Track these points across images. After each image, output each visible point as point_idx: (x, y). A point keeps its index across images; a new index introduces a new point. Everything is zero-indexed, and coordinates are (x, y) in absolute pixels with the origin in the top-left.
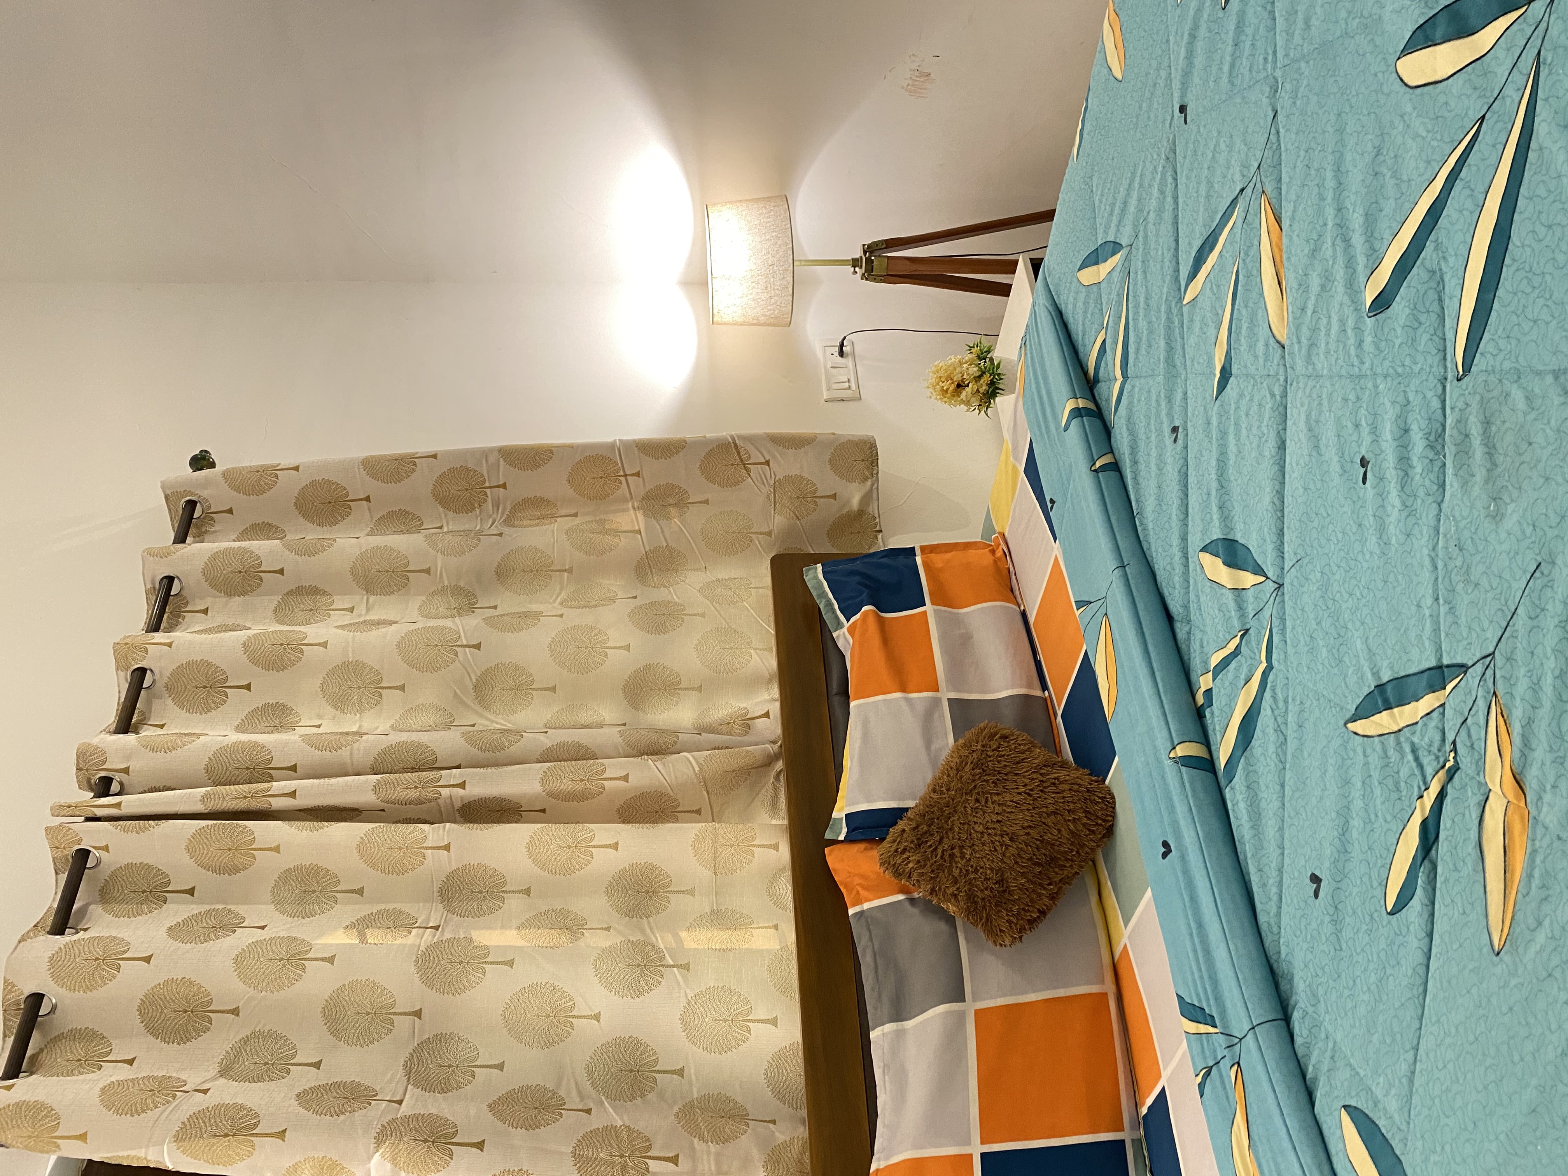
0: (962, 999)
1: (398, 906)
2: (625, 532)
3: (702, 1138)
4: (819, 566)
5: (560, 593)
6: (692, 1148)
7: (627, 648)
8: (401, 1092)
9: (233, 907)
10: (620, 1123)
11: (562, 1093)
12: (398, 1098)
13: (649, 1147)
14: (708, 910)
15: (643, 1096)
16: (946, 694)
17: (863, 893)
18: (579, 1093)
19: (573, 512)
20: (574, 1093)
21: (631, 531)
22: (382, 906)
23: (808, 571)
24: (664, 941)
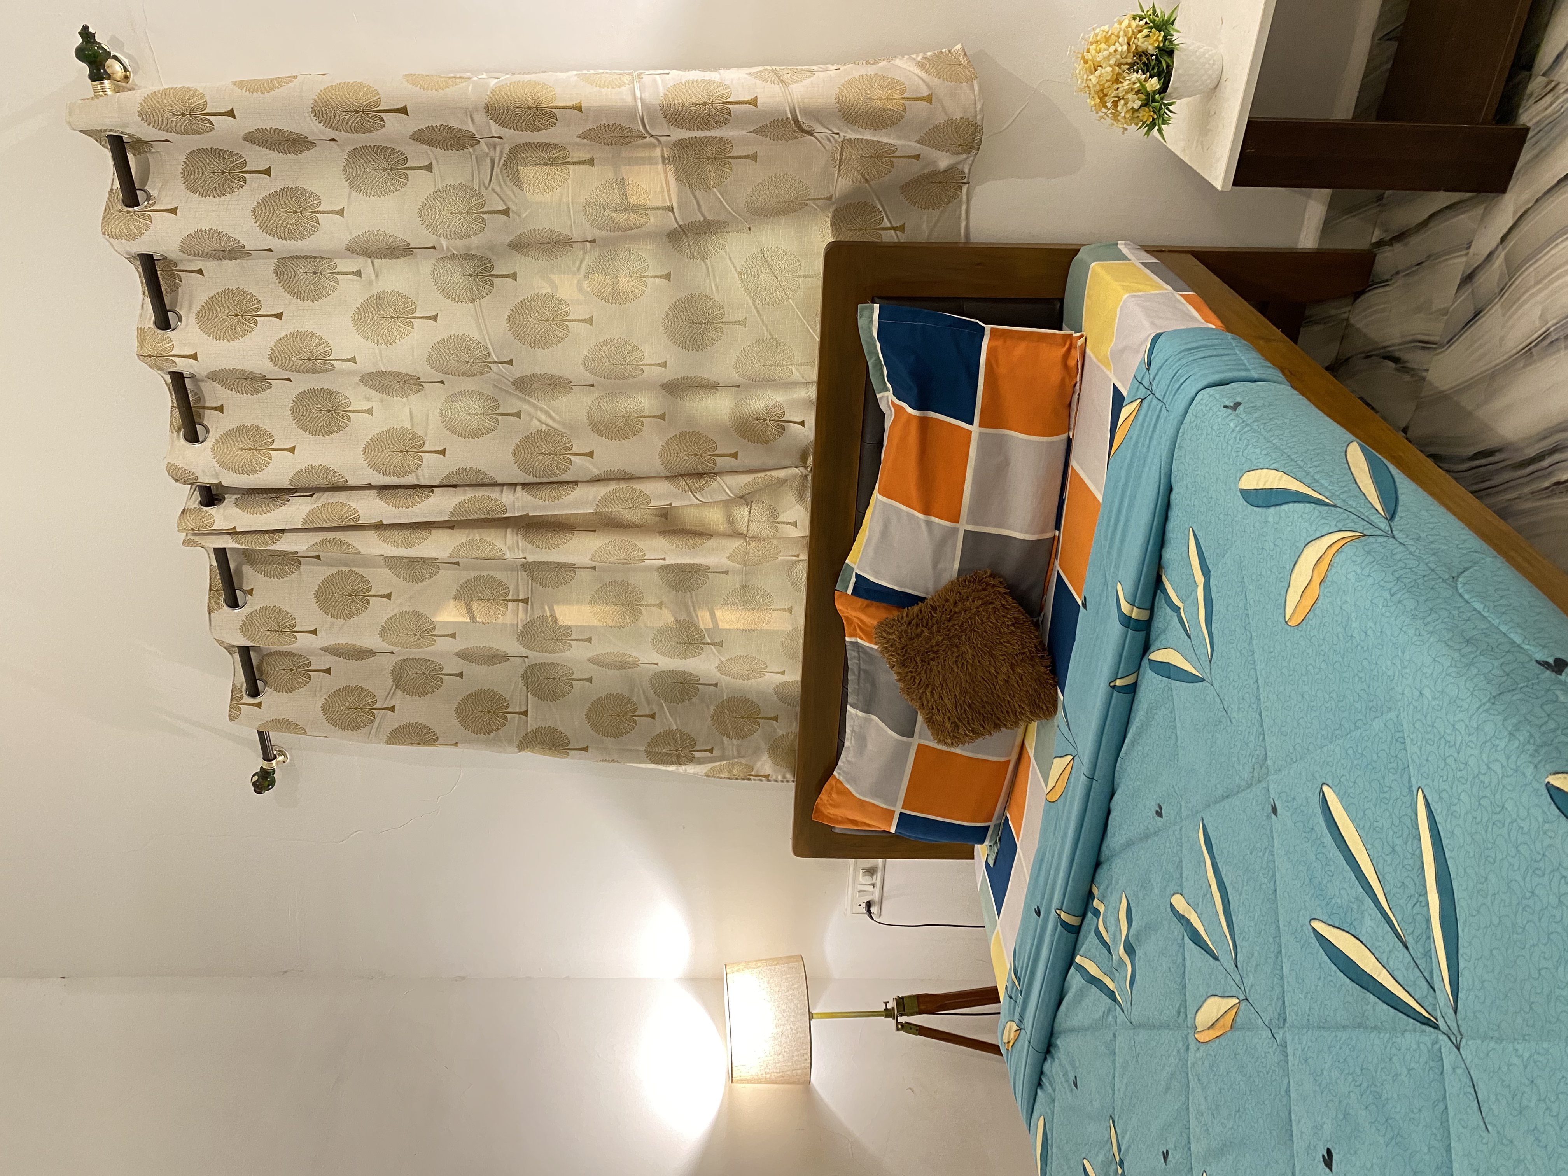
0: (911, 735)
1: (491, 573)
2: (656, 208)
3: (729, 736)
4: (877, 306)
5: (584, 259)
6: (722, 743)
7: (664, 365)
8: (524, 702)
10: (675, 727)
11: (635, 699)
12: (523, 709)
13: (695, 745)
14: (738, 586)
15: (689, 699)
16: (965, 525)
17: (858, 631)
18: (646, 698)
19: (588, 156)
20: (643, 699)
21: (663, 208)
22: (478, 573)
23: (863, 309)
24: (704, 619)
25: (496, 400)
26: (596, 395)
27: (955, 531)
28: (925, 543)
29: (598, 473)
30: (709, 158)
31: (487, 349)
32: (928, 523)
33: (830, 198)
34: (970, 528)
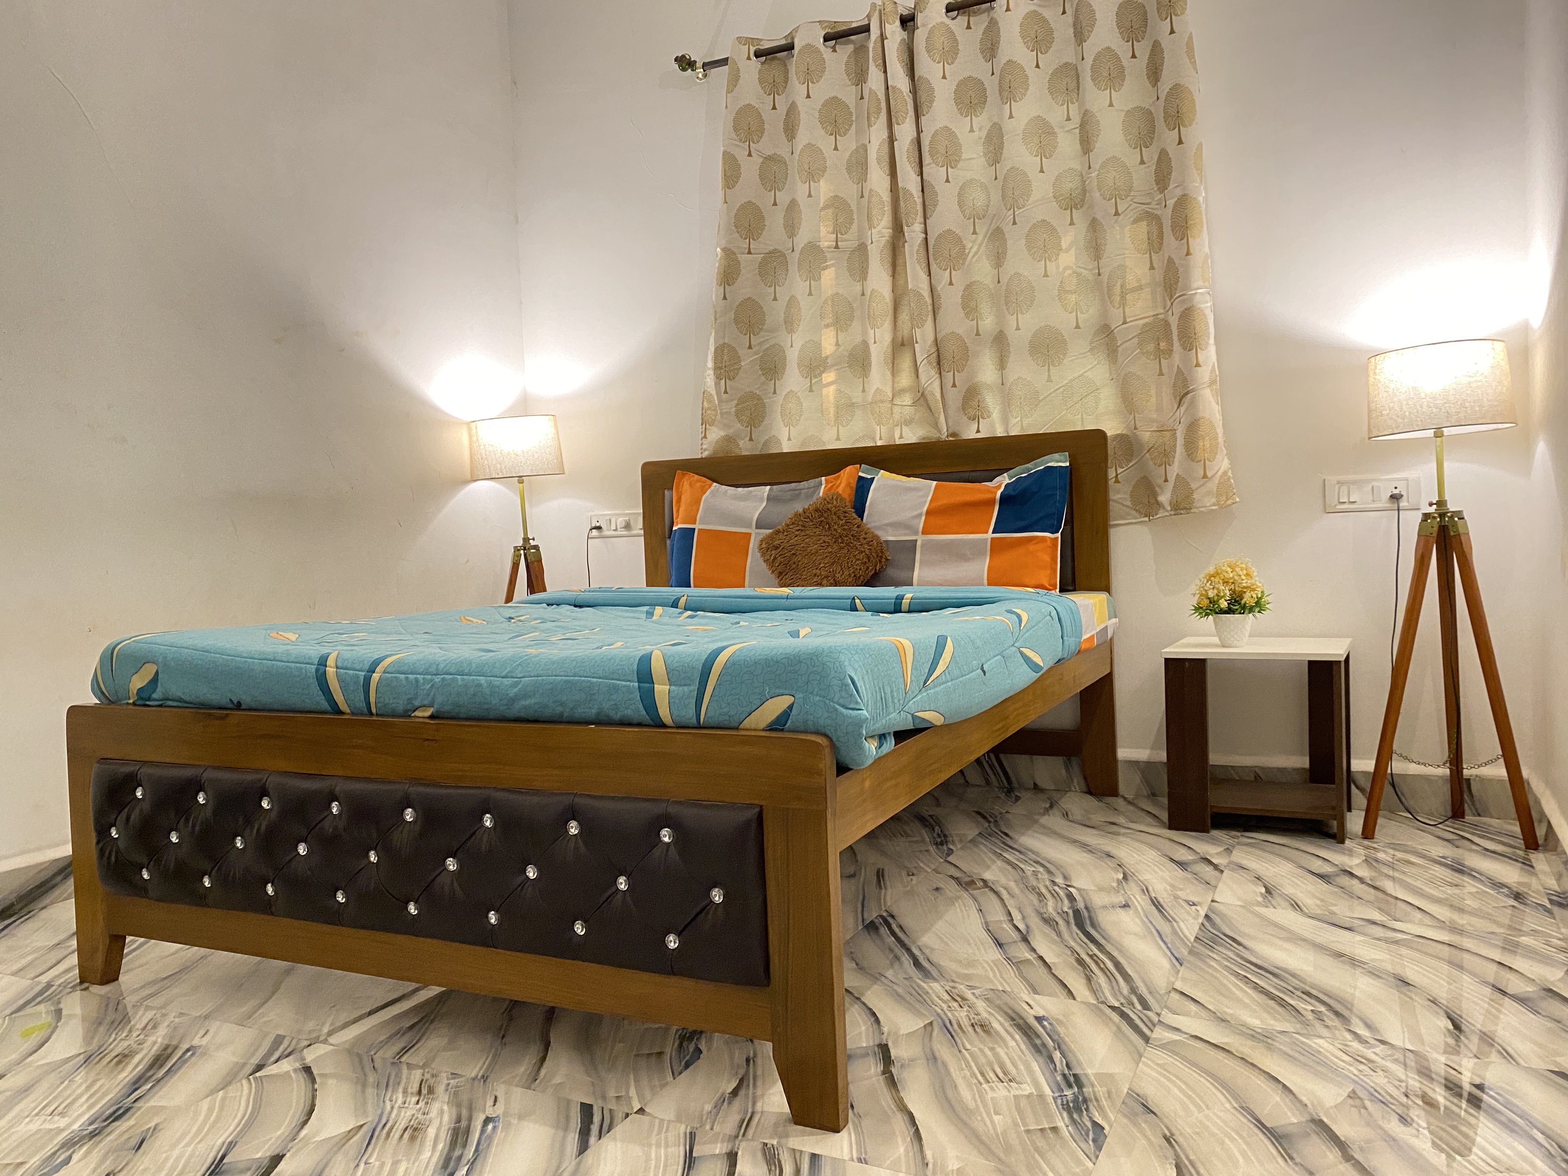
0: (757, 528)
1: (856, 221)
2: (1124, 313)
3: (737, 405)
5: (1086, 269)
6: (732, 400)
7: (1018, 329)
8: (757, 251)
9: (854, 126)
10: (743, 364)
11: (762, 333)
12: (752, 251)
13: (730, 379)
14: (854, 401)
15: (763, 374)
16: (920, 539)
17: (830, 485)
18: (763, 342)
19: (1155, 265)
20: (762, 340)
21: (1124, 316)
22: (855, 212)
23: (1065, 456)
24: (829, 377)
25: (984, 217)
26: (991, 286)
27: (916, 533)
28: (905, 515)
29: (939, 289)
30: (1159, 344)
31: (1024, 206)
32: (920, 515)
33: (1136, 428)
34: (919, 543)
